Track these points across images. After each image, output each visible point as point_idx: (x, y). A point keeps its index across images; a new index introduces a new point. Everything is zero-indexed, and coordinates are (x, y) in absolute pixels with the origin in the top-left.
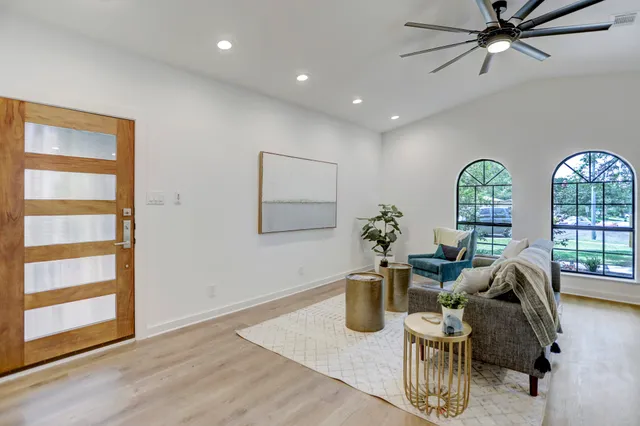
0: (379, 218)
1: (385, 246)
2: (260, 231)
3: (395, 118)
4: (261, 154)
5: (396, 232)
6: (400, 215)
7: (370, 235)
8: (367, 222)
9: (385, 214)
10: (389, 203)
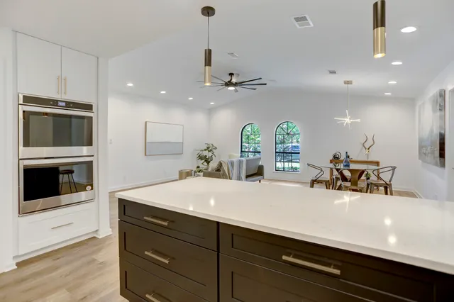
0: (205, 150)
1: (208, 163)
2: (145, 155)
3: (212, 103)
4: (146, 123)
5: (213, 156)
6: (216, 148)
7: (200, 158)
8: (198, 152)
9: (208, 148)
10: (210, 143)
